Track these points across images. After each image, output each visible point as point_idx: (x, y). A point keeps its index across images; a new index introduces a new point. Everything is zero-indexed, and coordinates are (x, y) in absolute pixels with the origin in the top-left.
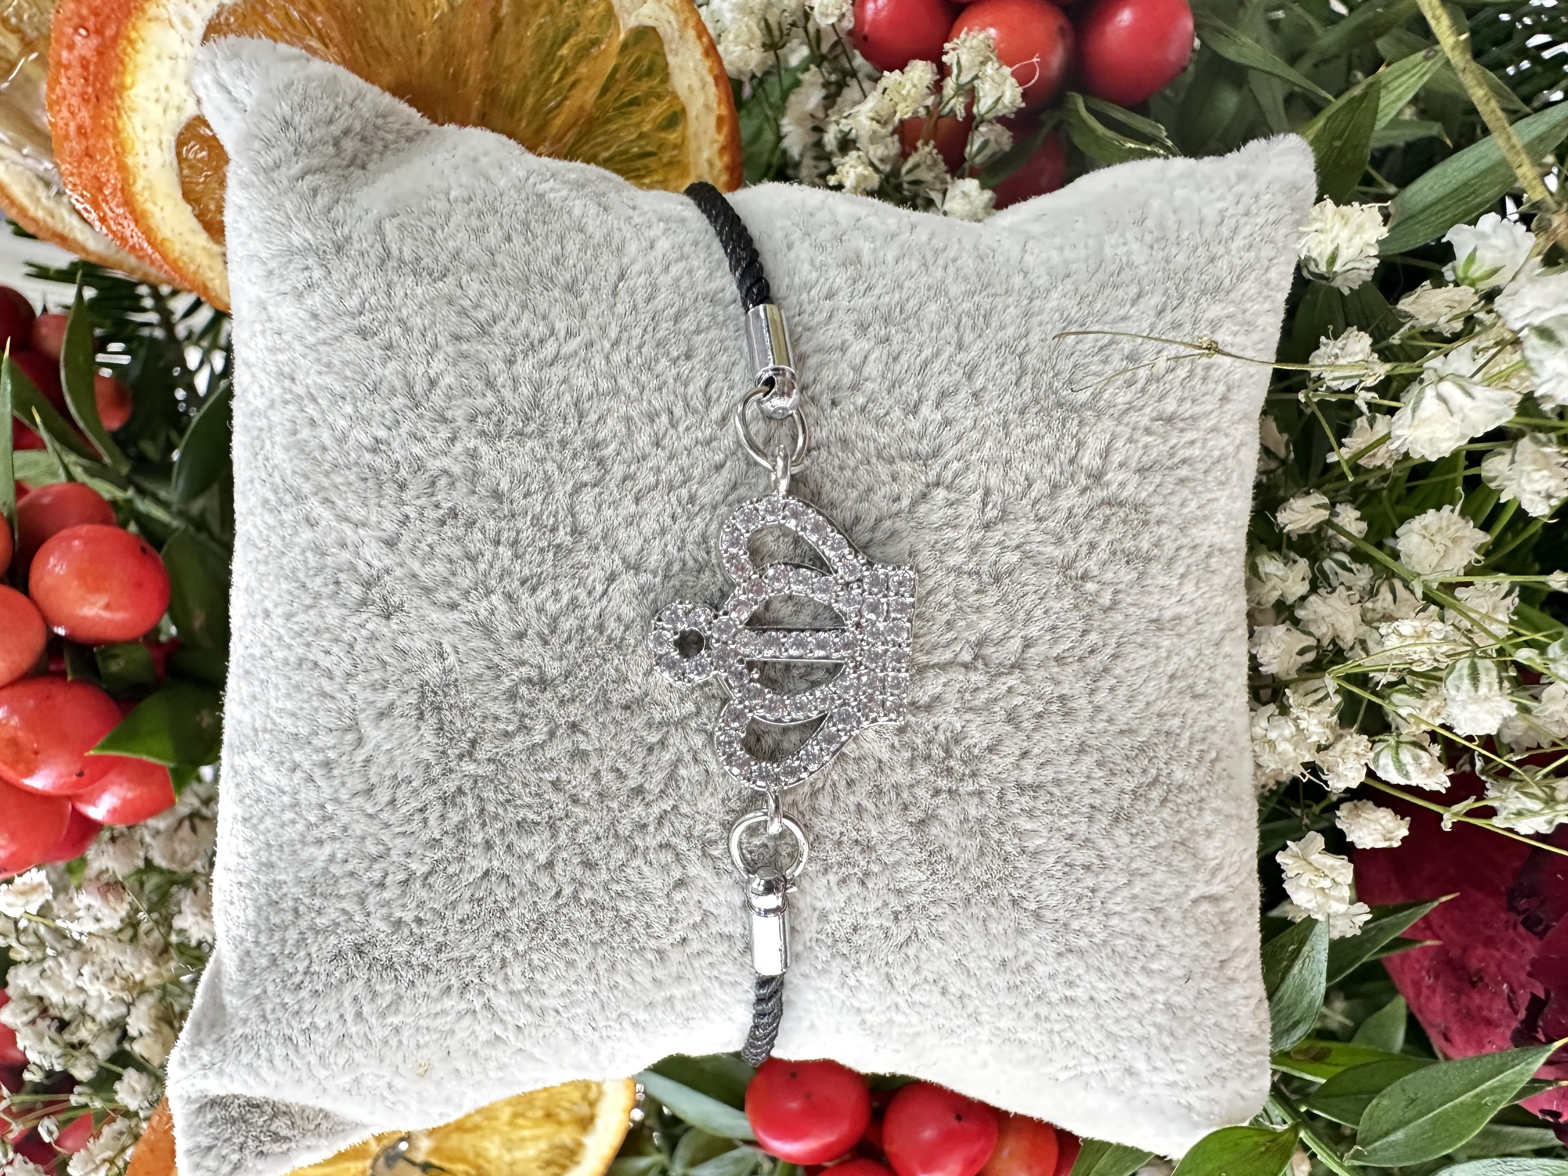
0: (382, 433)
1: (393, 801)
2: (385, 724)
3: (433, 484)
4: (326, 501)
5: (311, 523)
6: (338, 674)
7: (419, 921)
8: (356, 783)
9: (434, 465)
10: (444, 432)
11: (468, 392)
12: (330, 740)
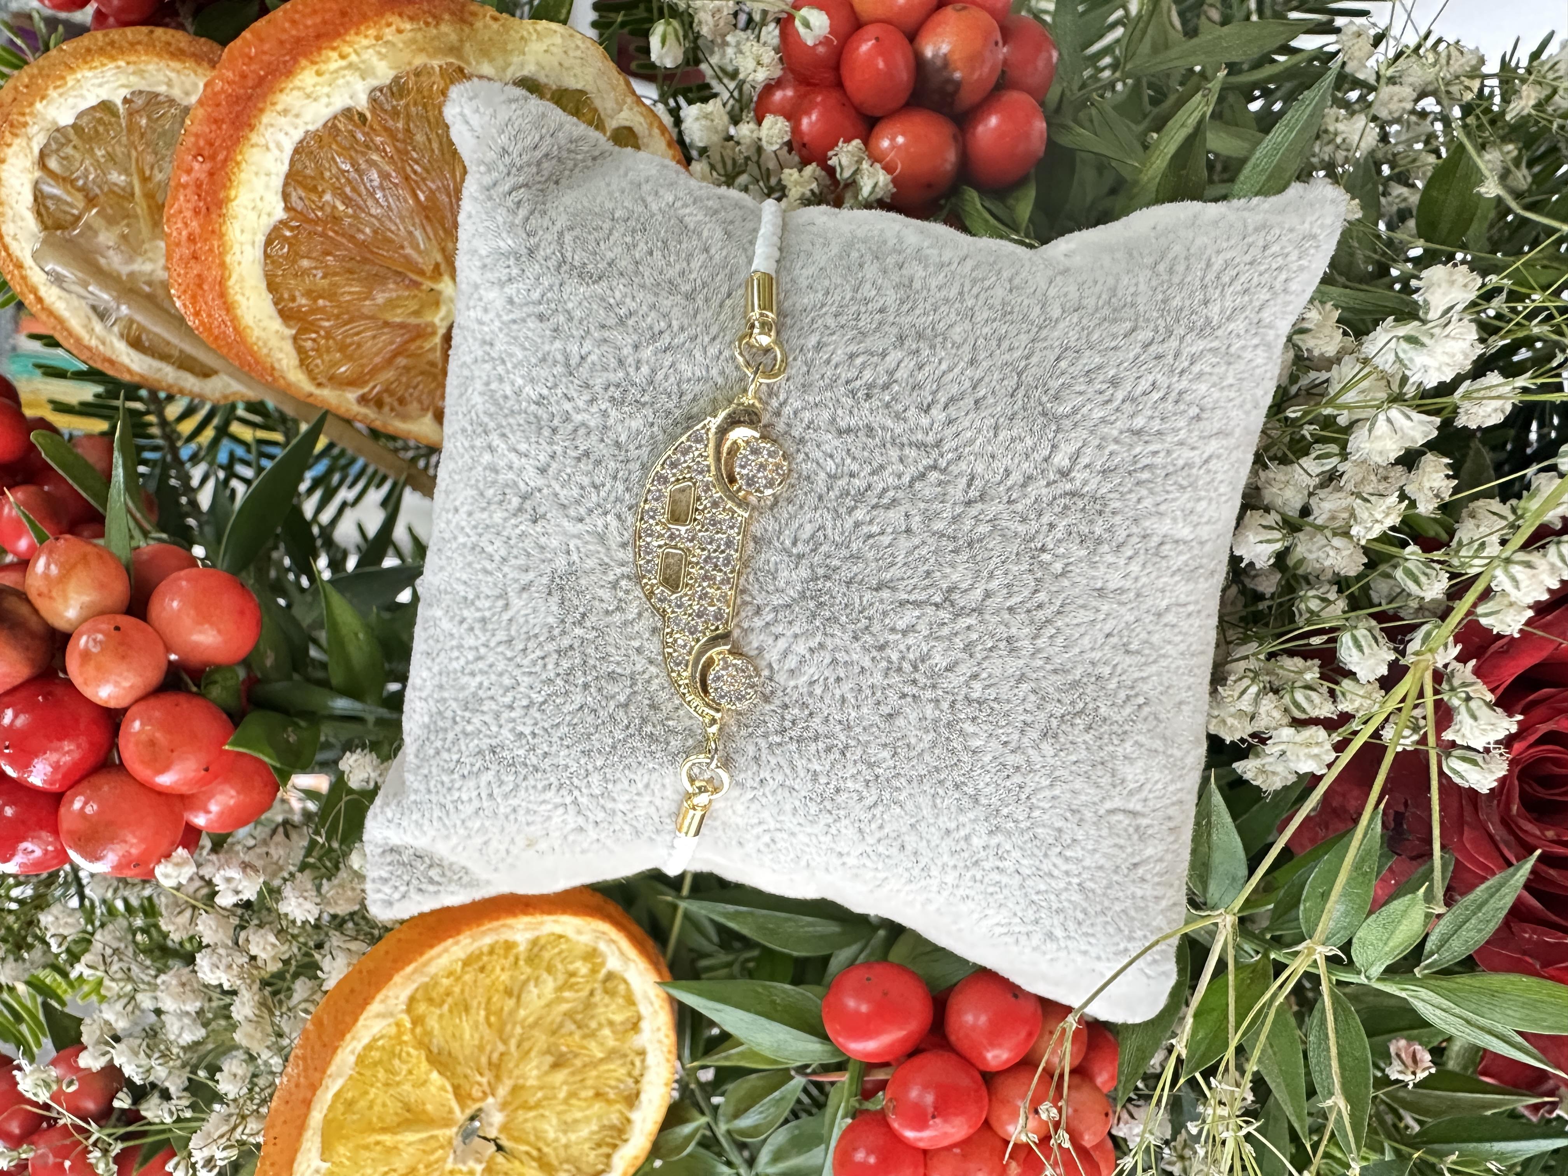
0: (545, 392)
1: (525, 650)
2: (525, 595)
3: (575, 430)
4: (504, 435)
5: (491, 448)
6: (497, 558)
7: (534, 735)
8: (501, 635)
9: (578, 418)
10: (586, 397)
11: (605, 369)
12: (487, 604)
